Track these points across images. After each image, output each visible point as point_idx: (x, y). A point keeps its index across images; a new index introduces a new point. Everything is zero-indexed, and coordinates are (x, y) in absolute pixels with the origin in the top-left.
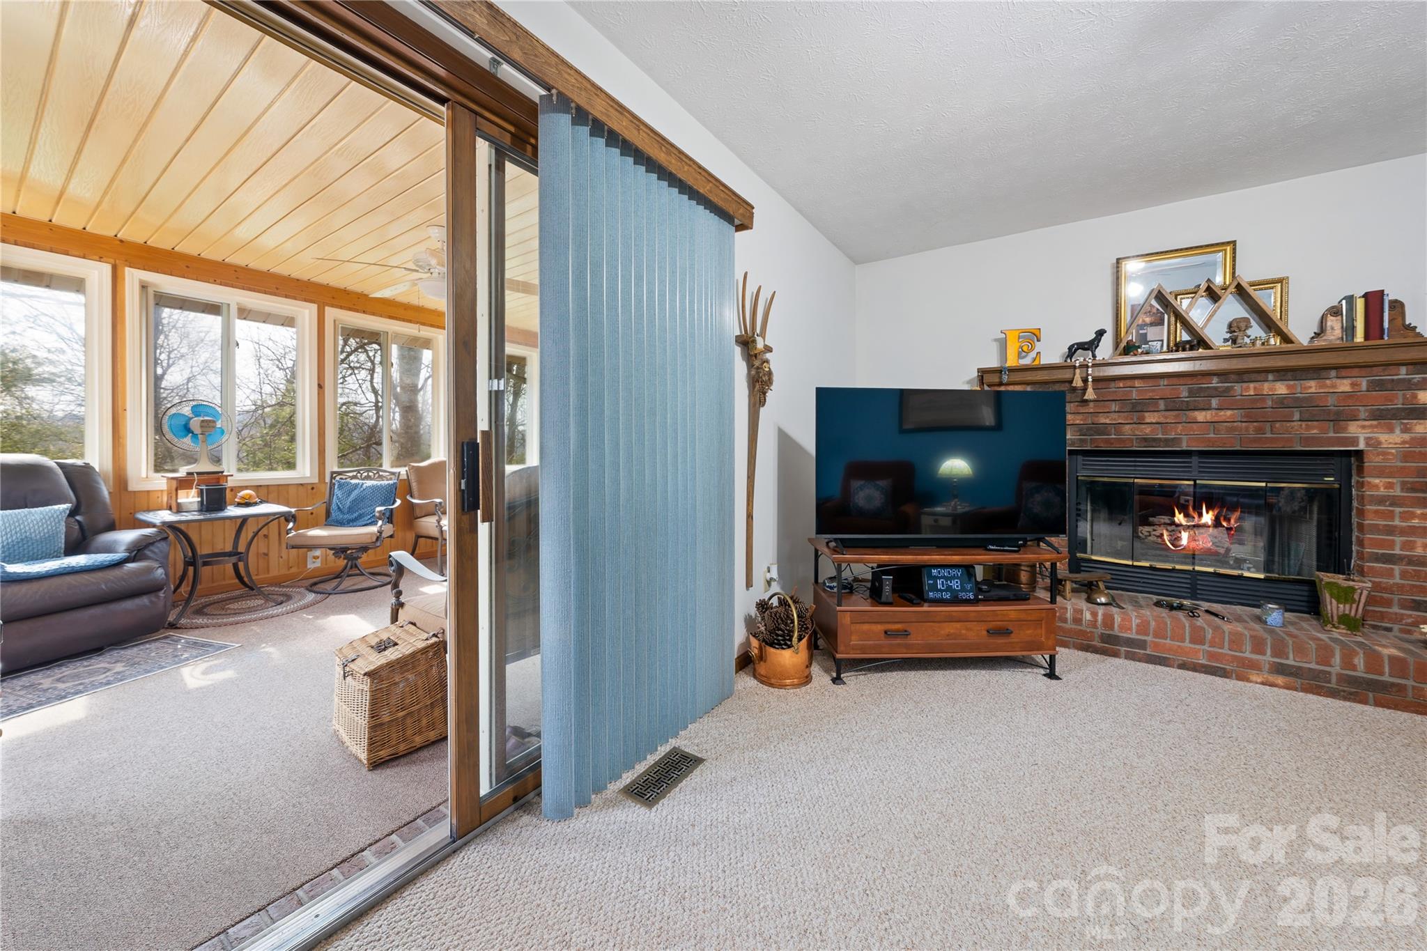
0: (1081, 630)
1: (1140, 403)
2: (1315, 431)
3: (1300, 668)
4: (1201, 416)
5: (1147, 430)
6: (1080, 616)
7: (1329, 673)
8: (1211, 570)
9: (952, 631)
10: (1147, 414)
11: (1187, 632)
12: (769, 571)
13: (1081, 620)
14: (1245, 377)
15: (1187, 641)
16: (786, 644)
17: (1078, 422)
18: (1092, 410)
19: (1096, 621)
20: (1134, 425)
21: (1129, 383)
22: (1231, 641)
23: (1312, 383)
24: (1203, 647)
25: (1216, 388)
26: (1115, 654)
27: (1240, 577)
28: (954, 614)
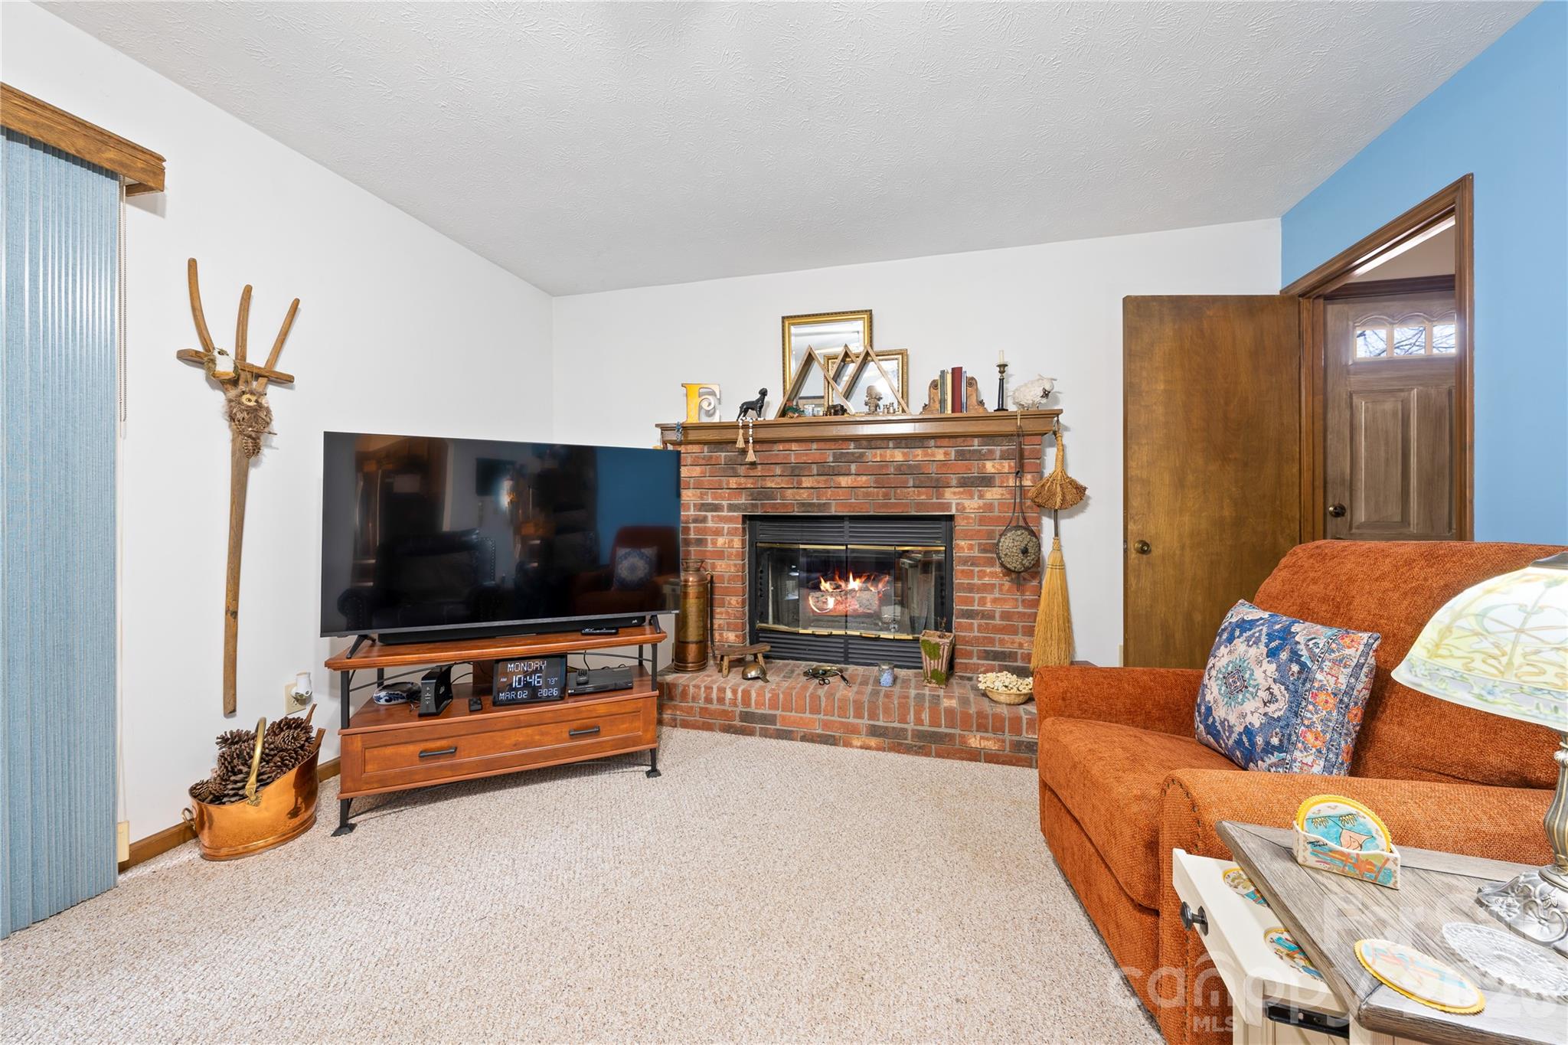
0: (724, 711)
1: (798, 467)
2: (923, 497)
3: (886, 728)
4: (844, 481)
5: (804, 495)
6: (723, 695)
7: (906, 730)
9: (521, 739)
10: (804, 479)
11: (809, 699)
13: (724, 699)
14: (873, 443)
15: (808, 711)
17: (749, 486)
18: (759, 474)
19: (736, 699)
20: (795, 490)
21: (787, 446)
22: (840, 708)
23: (919, 451)
24: (819, 716)
25: (853, 454)
26: (750, 733)
28: (522, 718)
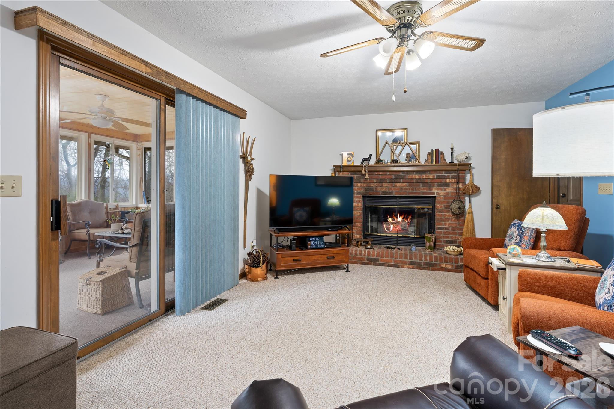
0: (361, 258)
1: (382, 180)
2: (425, 190)
3: (415, 262)
4: (398, 185)
5: (384, 189)
6: (361, 253)
7: (422, 262)
8: (402, 235)
9: (315, 258)
10: (384, 184)
11: (389, 254)
12: (253, 243)
13: (361, 254)
14: (408, 173)
15: (389, 257)
16: (258, 266)
17: (364, 186)
18: (368, 182)
19: (365, 254)
20: (381, 187)
21: (379, 173)
22: (400, 256)
23: (424, 175)
24: (393, 259)
25: (401, 176)
26: (371, 264)
27: (409, 237)
28: (316, 252)
